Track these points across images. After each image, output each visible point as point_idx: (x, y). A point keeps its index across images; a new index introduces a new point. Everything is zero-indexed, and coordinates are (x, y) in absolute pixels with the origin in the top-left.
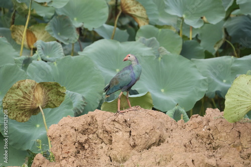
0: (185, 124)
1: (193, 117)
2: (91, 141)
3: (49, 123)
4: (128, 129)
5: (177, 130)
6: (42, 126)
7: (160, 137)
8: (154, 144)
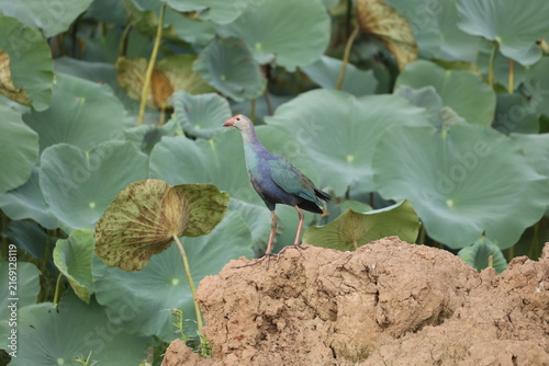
0: (497, 277)
1: (514, 263)
2: (291, 313)
3: (198, 275)
4: (373, 288)
5: (478, 290)
6: (184, 283)
7: (442, 305)
8: (428, 321)
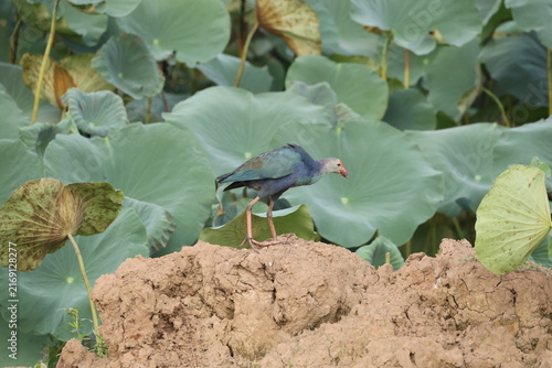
0: (394, 274)
1: (412, 259)
2: (188, 312)
3: (94, 273)
4: (270, 285)
5: (376, 287)
6: (79, 281)
7: (340, 302)
8: (326, 318)
